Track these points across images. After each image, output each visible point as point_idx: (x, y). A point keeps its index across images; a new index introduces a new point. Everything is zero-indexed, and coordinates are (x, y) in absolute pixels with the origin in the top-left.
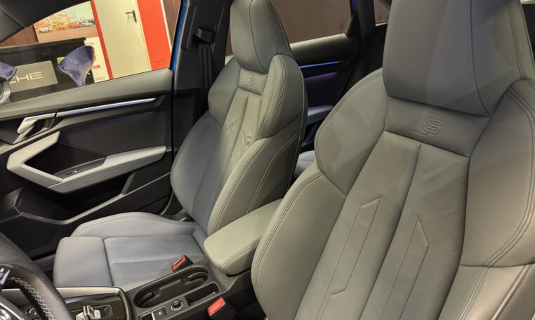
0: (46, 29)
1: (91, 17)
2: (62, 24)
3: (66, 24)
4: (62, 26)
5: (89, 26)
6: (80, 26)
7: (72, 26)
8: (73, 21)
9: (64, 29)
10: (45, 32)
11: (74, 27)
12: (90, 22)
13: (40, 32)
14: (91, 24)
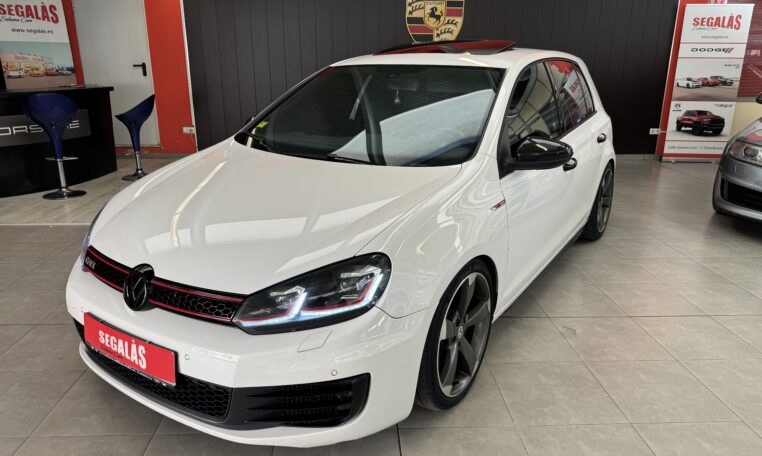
0: (17, 74)
1: (70, 64)
2: (37, 69)
3: (42, 70)
4: (36, 72)
5: (68, 75)
6: (58, 73)
7: (48, 74)
8: (50, 66)
9: (39, 75)
10: (15, 77)
11: (51, 75)
12: (68, 69)
13: (9, 77)
14: (69, 72)
